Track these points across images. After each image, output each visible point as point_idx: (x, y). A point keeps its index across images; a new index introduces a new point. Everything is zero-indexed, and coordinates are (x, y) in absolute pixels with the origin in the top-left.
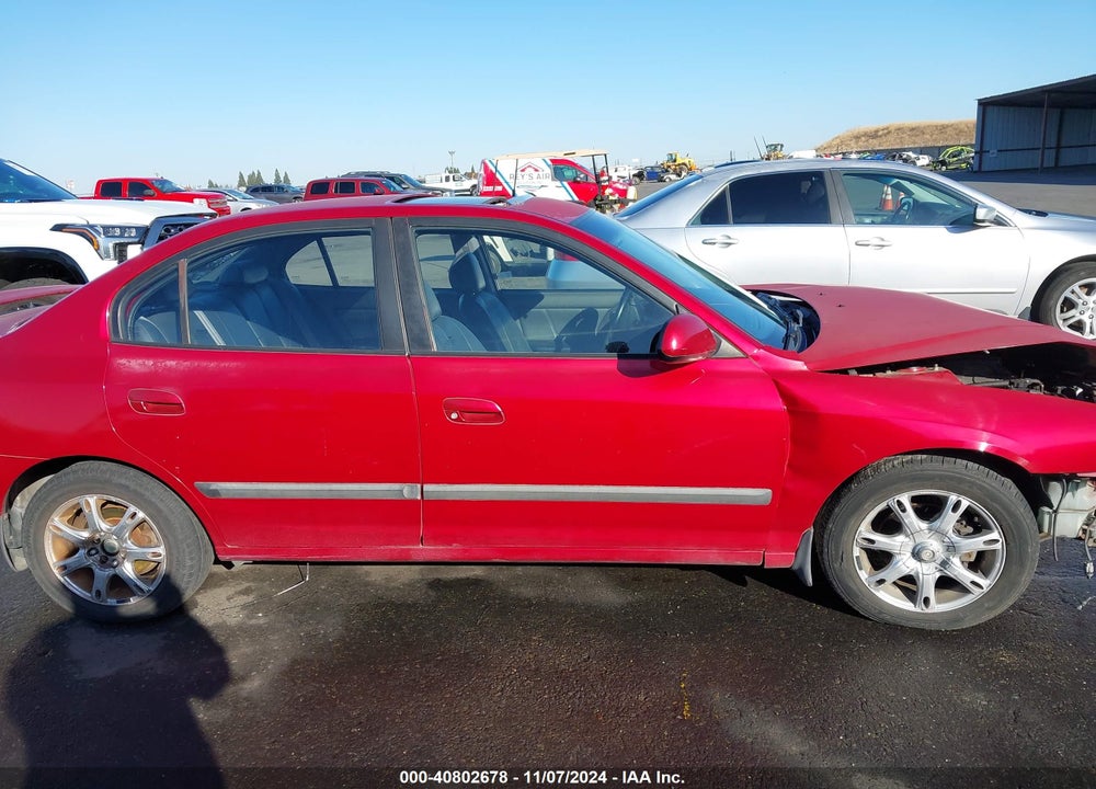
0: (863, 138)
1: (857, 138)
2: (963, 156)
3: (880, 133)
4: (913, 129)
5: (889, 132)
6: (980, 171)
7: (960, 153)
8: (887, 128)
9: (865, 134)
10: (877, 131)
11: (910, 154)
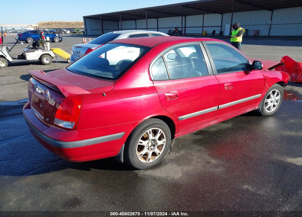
0: (45, 25)
1: (43, 24)
2: (80, 31)
3: (50, 24)
4: (59, 23)
5: (53, 24)
6: (87, 35)
7: (79, 31)
8: (52, 22)
9: (46, 24)
10: (49, 23)
11: (64, 30)
